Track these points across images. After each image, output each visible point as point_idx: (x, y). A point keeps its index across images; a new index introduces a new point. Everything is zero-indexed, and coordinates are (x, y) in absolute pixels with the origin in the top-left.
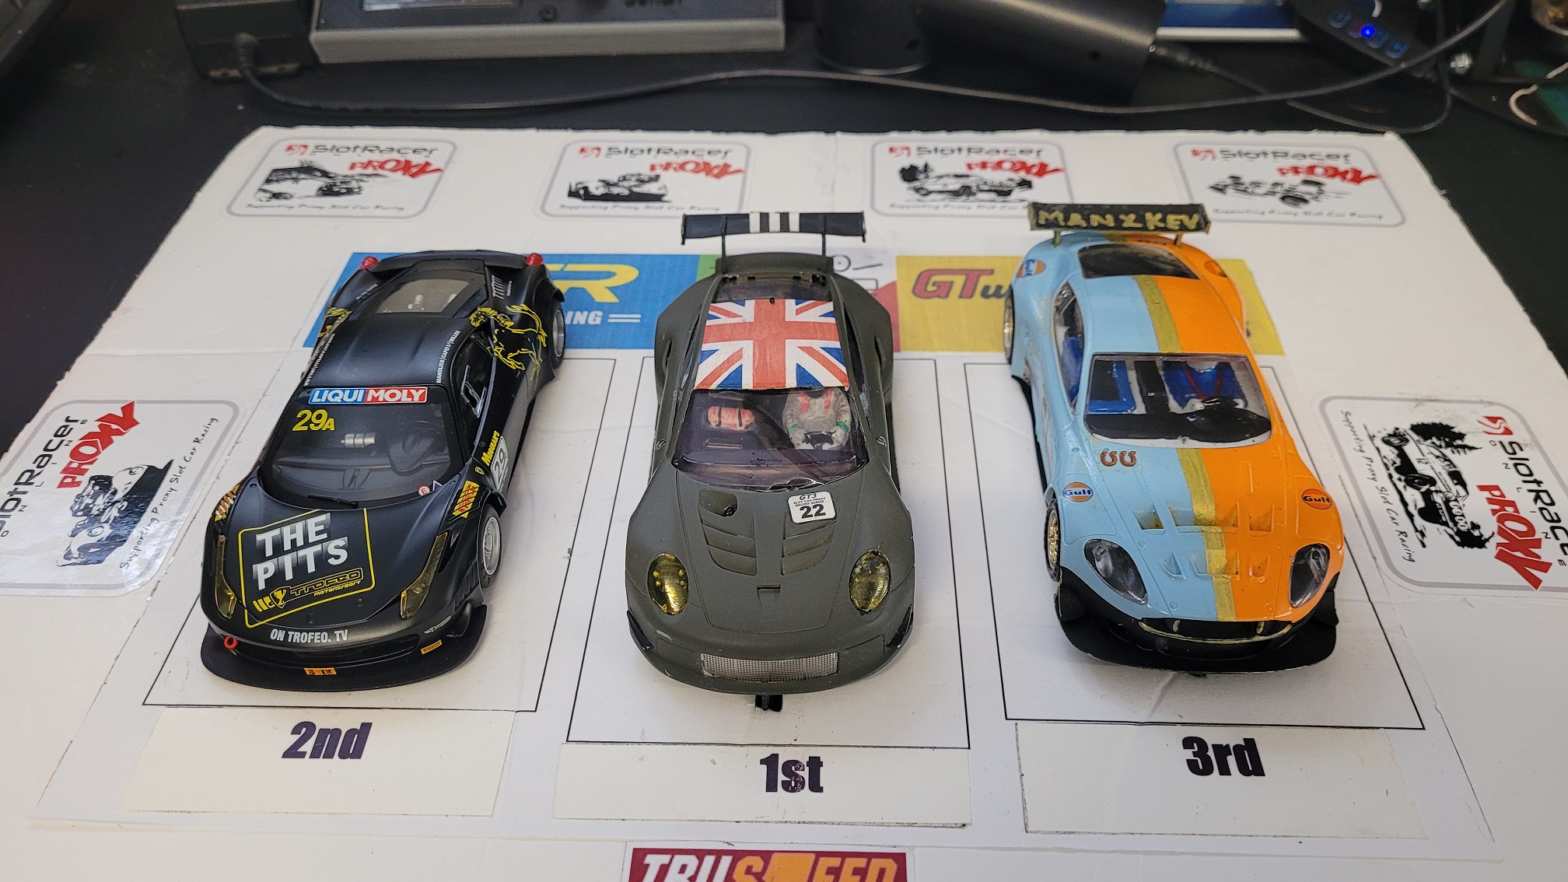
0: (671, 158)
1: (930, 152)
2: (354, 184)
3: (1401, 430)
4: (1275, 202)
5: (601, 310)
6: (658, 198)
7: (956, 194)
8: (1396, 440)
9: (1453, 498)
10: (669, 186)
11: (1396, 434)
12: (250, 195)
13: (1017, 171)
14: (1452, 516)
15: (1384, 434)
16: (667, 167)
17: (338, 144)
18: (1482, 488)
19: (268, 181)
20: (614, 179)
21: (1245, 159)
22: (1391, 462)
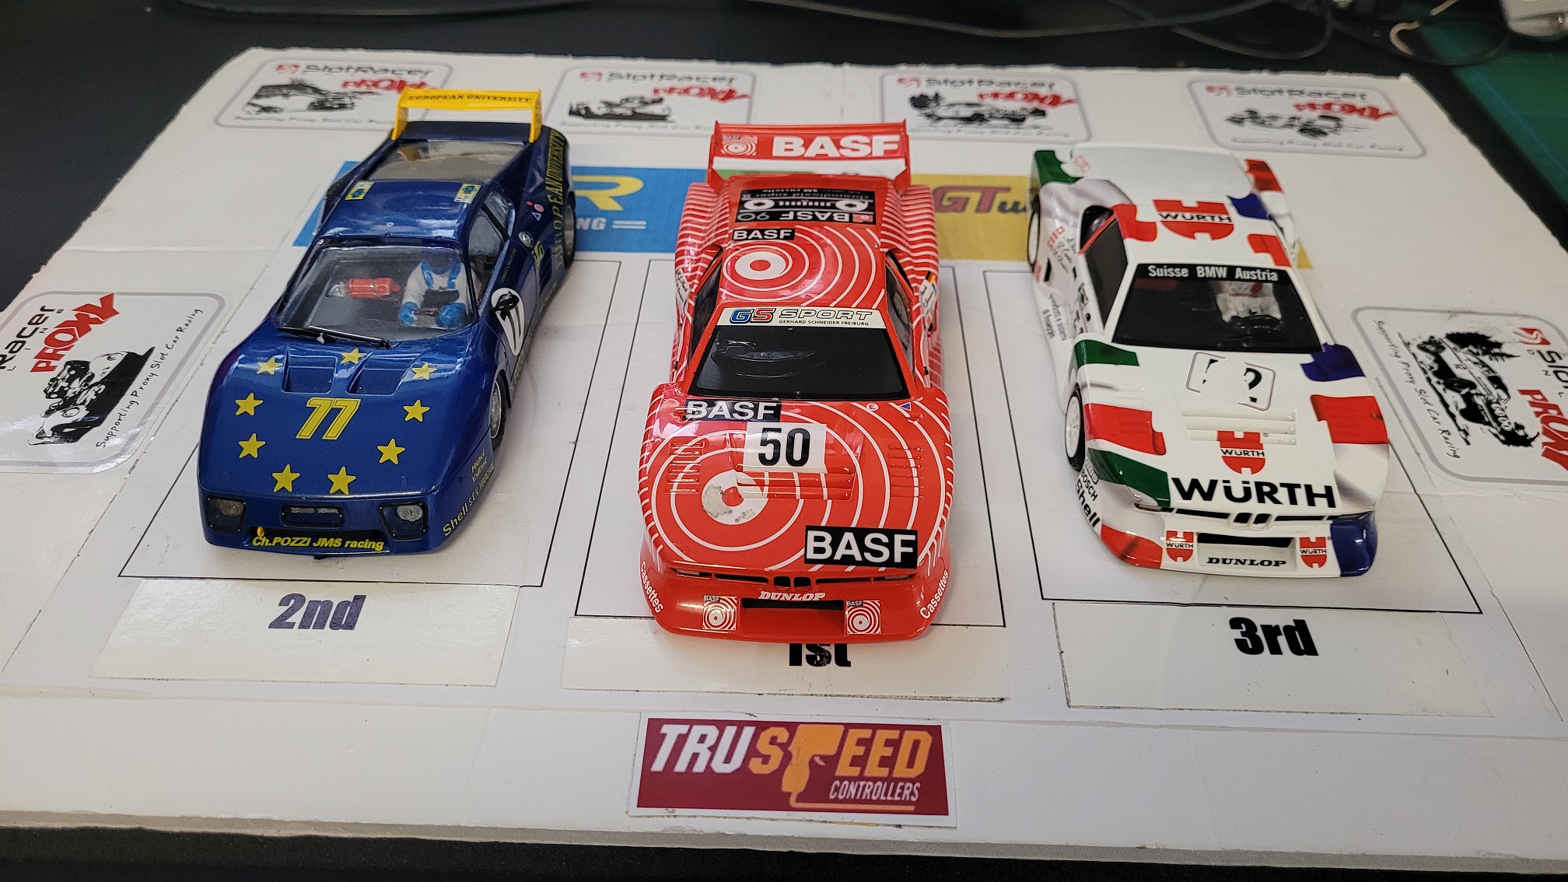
0: (675, 83)
1: (940, 83)
2: (347, 101)
3: (1436, 338)
4: (1293, 133)
5: (605, 217)
6: (662, 118)
7: (968, 120)
8: (1433, 346)
9: (1495, 401)
10: (672, 107)
11: (1432, 341)
12: (238, 107)
13: (1030, 101)
14: (1495, 418)
15: (1420, 342)
16: (671, 90)
17: (330, 64)
18: (1523, 392)
19: (257, 96)
20: (617, 100)
21: (1260, 96)
22: (1429, 367)
